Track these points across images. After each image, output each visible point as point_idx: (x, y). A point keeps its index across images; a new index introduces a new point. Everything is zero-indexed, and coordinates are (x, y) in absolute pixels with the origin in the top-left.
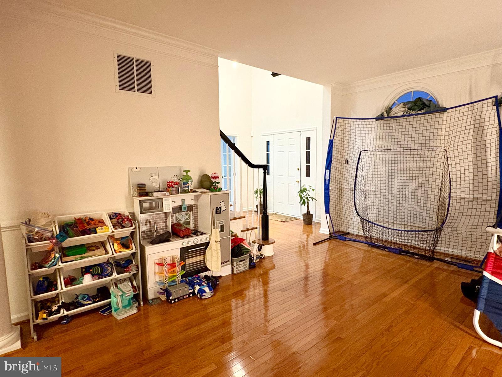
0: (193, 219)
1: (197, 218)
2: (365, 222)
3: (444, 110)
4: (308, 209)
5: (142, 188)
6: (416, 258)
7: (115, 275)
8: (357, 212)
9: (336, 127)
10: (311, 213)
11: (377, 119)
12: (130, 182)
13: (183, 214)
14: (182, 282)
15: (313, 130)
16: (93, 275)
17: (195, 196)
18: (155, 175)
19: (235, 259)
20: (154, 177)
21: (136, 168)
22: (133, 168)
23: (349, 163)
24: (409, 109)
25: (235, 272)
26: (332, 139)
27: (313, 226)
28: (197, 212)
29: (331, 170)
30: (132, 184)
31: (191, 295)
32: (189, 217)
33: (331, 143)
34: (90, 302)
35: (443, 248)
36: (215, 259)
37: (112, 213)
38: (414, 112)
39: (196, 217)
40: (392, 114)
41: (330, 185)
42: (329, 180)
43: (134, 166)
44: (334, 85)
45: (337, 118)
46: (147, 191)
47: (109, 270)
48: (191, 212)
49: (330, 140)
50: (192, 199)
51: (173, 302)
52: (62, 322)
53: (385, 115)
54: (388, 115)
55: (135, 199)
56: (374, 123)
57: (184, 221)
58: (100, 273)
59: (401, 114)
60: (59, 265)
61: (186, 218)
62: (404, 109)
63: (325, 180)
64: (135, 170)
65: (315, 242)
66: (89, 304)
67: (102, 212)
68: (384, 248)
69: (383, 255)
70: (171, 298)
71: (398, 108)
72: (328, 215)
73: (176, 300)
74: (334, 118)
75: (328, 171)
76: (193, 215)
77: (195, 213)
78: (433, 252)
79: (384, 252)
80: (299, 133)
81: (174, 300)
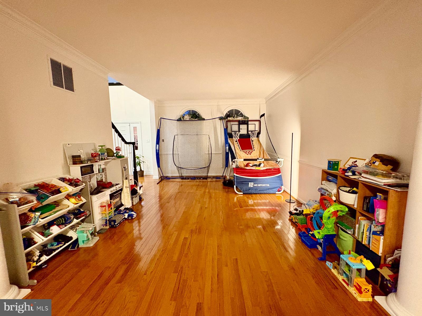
0: (104, 177)
1: (107, 177)
2: (179, 168)
3: (204, 119)
4: (141, 168)
5: (79, 158)
6: (201, 179)
7: (75, 221)
8: (175, 164)
9: (161, 123)
10: (142, 170)
11: (178, 120)
12: (65, 154)
13: (99, 175)
14: (115, 215)
15: (138, 123)
16: (58, 225)
17: (105, 162)
18: (81, 149)
19: (134, 196)
20: (81, 150)
21: (69, 144)
22: (67, 144)
23: (164, 141)
24: (192, 117)
25: (134, 204)
26: (159, 129)
27: (145, 177)
28: (106, 173)
29: (160, 144)
30: (69, 156)
31: (124, 220)
32: (102, 176)
33: (158, 131)
34: (61, 245)
35: (211, 174)
36: (126, 198)
37: (60, 178)
38: (193, 119)
39: (106, 175)
40: (185, 119)
41: (159, 152)
42: (159, 150)
43: (67, 143)
44: (155, 101)
45: (161, 118)
46: (82, 160)
47: (71, 218)
48: (103, 173)
49: (158, 129)
50: (103, 164)
51: (117, 226)
52: (43, 267)
53: (182, 119)
54: (183, 119)
55: (71, 166)
56: (176, 122)
57: (100, 179)
58: (64, 222)
59: (188, 119)
60: (40, 221)
61: (101, 177)
62: (189, 117)
63: (156, 150)
64: (68, 145)
65: (157, 183)
66: (61, 247)
67: (52, 178)
68: (188, 178)
69: (188, 182)
70: (116, 224)
71: (187, 116)
72: (159, 168)
73: (119, 224)
74: (160, 118)
75: (158, 145)
76: (104, 175)
77: (105, 173)
78: (207, 176)
79: (188, 180)
80: (129, 124)
81: (117, 224)
